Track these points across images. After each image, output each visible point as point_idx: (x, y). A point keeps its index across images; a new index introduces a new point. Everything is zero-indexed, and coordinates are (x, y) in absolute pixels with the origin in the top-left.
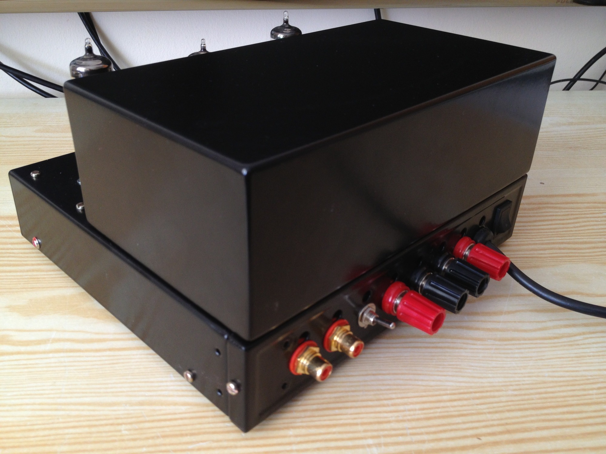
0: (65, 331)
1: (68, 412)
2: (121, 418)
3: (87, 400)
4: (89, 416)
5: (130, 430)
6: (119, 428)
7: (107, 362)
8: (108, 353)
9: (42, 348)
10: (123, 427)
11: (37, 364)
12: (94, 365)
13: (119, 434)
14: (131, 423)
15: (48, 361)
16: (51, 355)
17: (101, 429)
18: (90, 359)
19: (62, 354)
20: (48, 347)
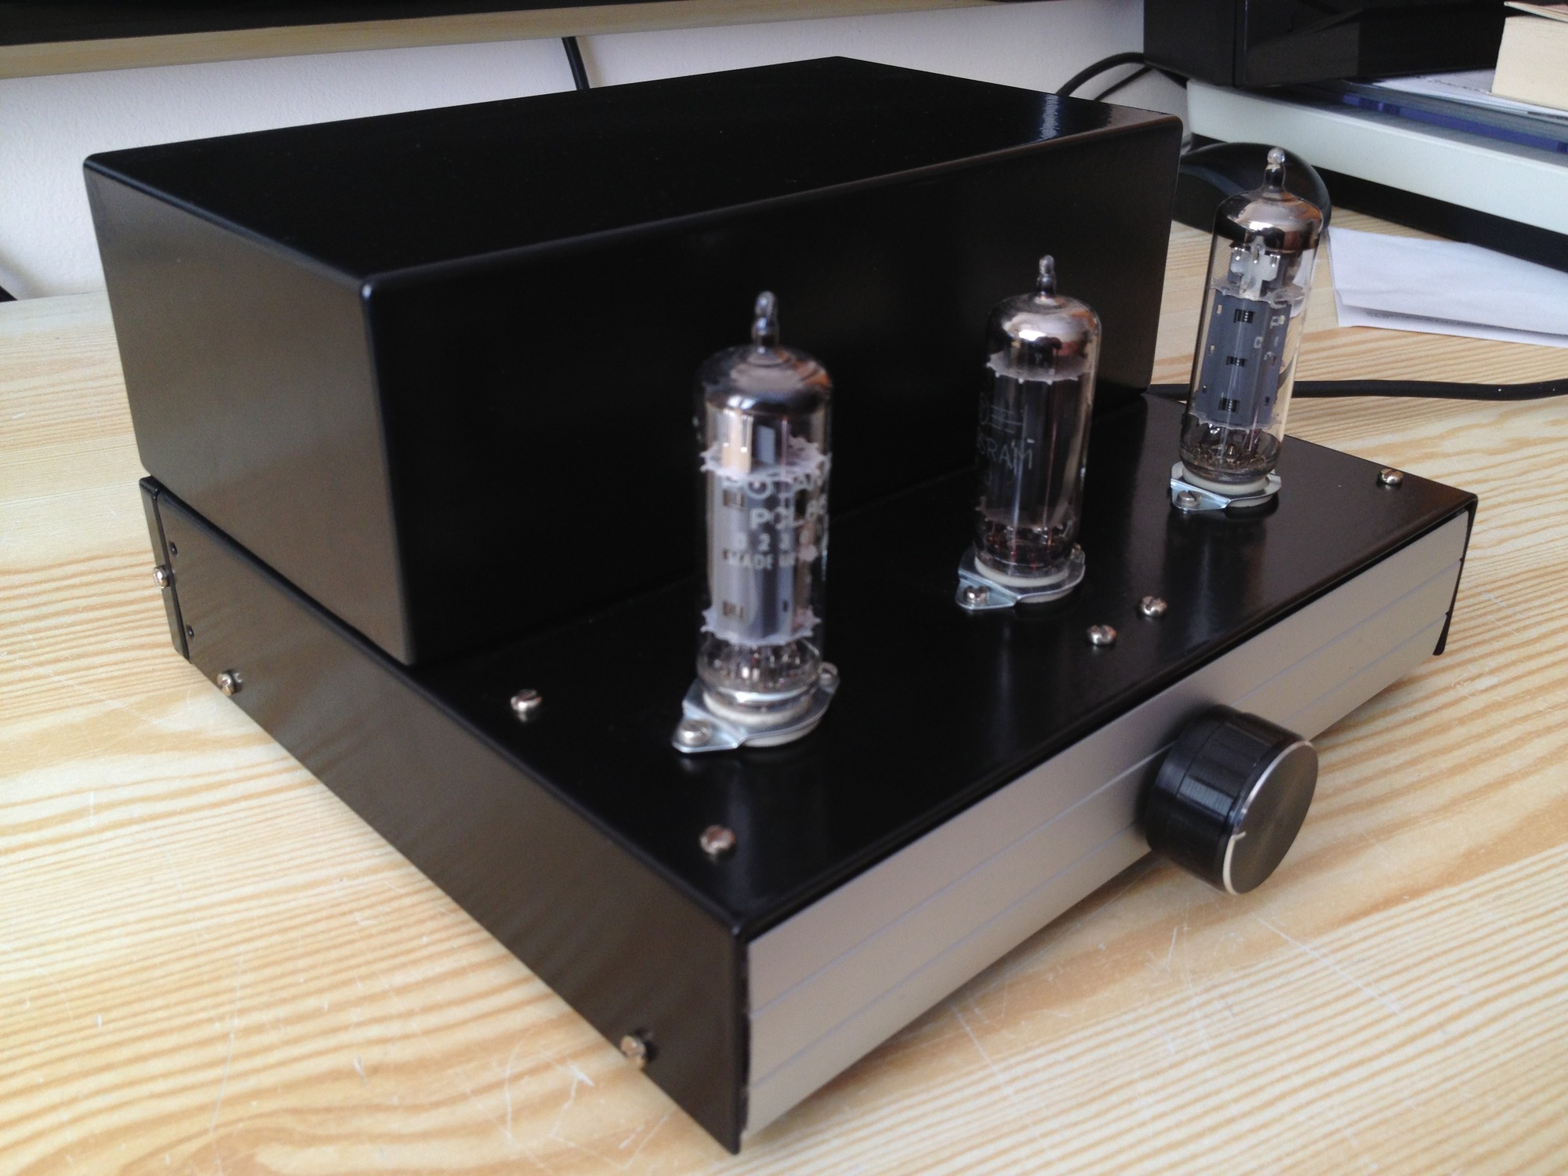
0: (115, 787)
1: (216, 920)
2: (345, 903)
3: (248, 890)
4: (266, 916)
5: (376, 917)
6: (349, 919)
7: (250, 820)
8: (244, 804)
9: (79, 825)
10: (357, 916)
11: (84, 856)
12: (225, 831)
13: (354, 928)
14: (371, 906)
15: (110, 845)
16: (109, 834)
17: (309, 929)
18: (209, 822)
19: (135, 828)
20: (92, 822)
